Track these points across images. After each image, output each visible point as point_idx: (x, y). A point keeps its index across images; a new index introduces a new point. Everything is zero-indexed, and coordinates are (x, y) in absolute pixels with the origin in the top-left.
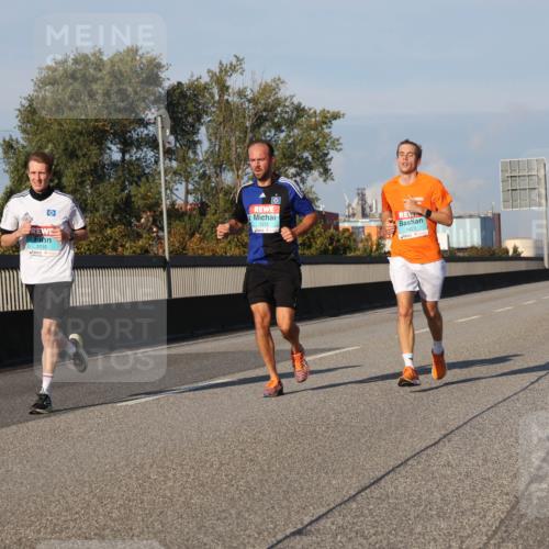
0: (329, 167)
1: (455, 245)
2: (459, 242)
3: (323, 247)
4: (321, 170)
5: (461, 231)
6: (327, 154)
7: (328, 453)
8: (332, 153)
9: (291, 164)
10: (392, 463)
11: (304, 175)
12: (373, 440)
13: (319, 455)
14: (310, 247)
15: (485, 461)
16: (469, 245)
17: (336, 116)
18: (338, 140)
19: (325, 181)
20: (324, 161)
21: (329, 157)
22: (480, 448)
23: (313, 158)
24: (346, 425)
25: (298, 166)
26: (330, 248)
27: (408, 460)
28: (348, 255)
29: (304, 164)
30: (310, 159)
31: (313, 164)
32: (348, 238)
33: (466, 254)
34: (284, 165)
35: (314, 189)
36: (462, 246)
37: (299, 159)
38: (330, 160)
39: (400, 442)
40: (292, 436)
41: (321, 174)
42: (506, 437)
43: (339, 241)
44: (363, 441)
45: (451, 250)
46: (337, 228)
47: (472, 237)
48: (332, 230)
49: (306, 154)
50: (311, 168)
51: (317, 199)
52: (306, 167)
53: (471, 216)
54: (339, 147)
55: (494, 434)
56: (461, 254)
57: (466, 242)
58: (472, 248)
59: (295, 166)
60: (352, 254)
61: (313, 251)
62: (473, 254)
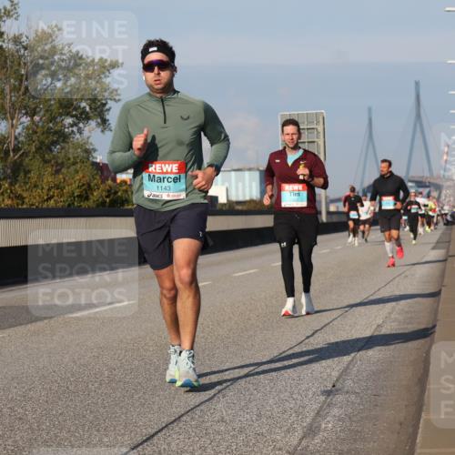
0: (107, 117)
1: (234, 198)
2: (237, 196)
3: (100, 200)
4: (99, 120)
5: (240, 184)
6: (105, 105)
7: (101, 410)
8: (110, 104)
9: (68, 114)
10: (166, 420)
11: (81, 125)
12: (147, 397)
13: (91, 412)
14: (87, 198)
15: (259, 416)
16: (248, 198)
17: (114, 65)
18: (116, 91)
19: (102, 131)
20: (102, 111)
21: (107, 107)
22: (254, 403)
23: (91, 108)
24: (120, 381)
25: (75, 116)
26: (108, 200)
27: (182, 415)
28: (126, 207)
29: (81, 114)
30: (88, 109)
31: (91, 115)
32: (126, 191)
33: (245, 208)
34: (61, 115)
35: (90, 141)
36: (241, 199)
37: (75, 109)
38: (109, 110)
39: (174, 398)
40: (64, 392)
41: (98, 124)
42: (280, 391)
43: (116, 193)
44: (136, 397)
45: (230, 203)
46: (114, 180)
47: (251, 191)
48: (110, 182)
49: (83, 104)
50: (88, 118)
51: (95, 150)
52: (84, 117)
53: (250, 169)
54: (117, 98)
55: (268, 389)
56: (239, 208)
57: (244, 195)
58: (251, 201)
59: (72, 116)
60: (130, 207)
61: (90, 203)
62: (251, 207)
